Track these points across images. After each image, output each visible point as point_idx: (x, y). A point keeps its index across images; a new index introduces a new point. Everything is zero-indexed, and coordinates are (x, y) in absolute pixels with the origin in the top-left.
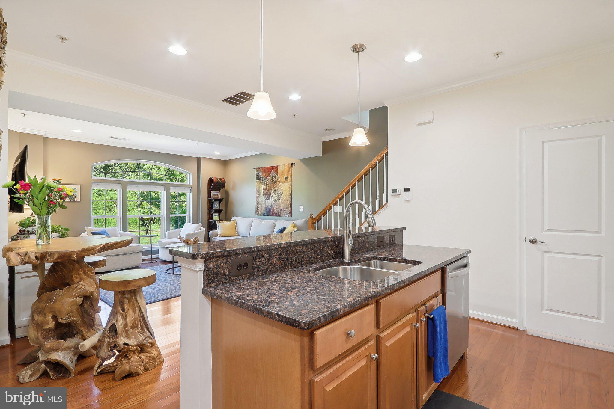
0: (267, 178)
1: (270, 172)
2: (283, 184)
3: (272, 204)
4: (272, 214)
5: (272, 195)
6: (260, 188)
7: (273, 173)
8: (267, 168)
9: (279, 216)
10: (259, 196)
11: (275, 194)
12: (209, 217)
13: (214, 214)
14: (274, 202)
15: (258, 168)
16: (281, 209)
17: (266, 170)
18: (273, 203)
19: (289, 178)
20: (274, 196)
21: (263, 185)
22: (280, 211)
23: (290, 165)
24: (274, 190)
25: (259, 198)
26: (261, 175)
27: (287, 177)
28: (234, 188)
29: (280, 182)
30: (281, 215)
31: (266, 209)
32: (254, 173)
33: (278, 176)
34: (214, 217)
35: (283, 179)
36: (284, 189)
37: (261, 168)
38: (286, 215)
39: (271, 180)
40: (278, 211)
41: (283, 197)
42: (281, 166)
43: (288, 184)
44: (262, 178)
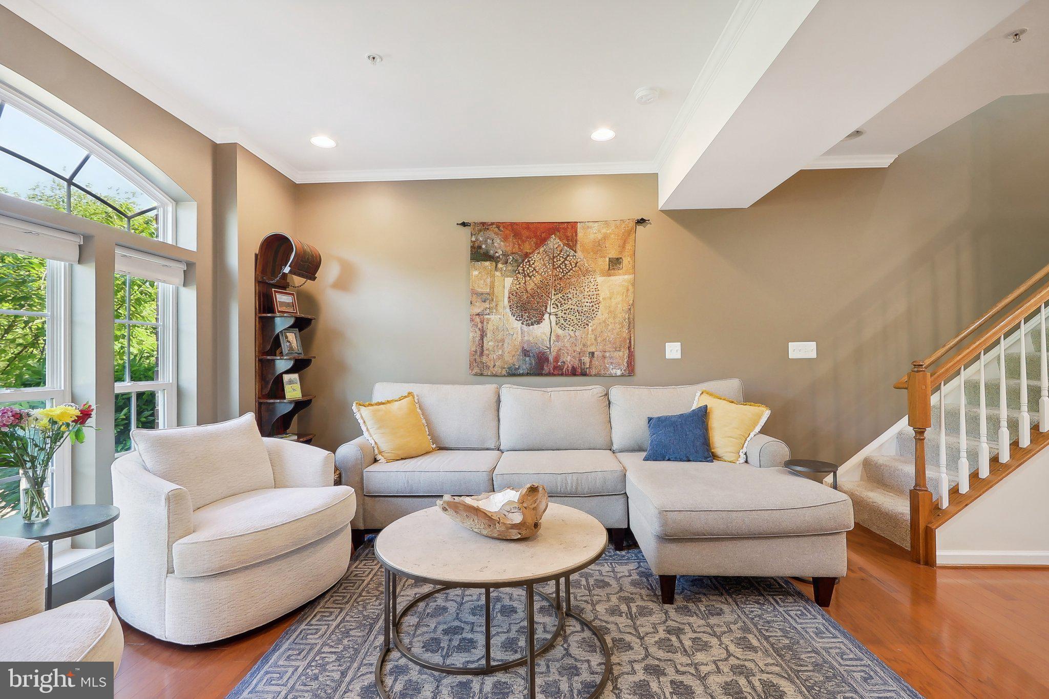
0: (527, 255)
1: (542, 241)
2: (600, 279)
3: (553, 338)
4: (555, 368)
5: (553, 310)
6: (492, 287)
7: (554, 242)
8: (528, 226)
9: (584, 374)
10: (488, 311)
11: (566, 307)
12: (262, 389)
13: (286, 377)
14: (560, 332)
15: (483, 224)
16: (593, 353)
17: (525, 233)
18: (558, 336)
19: (626, 261)
20: (559, 313)
21: (509, 281)
22: (586, 359)
23: (632, 224)
24: (560, 295)
25: (488, 320)
26: (498, 246)
27: (617, 259)
28: (344, 284)
29: (586, 273)
30: (594, 372)
31: (526, 353)
32: (464, 239)
33: (579, 254)
34: (288, 388)
35: (604, 263)
36: (604, 294)
37: (498, 225)
38: (613, 372)
39: (545, 265)
40: (580, 360)
41: (602, 315)
42: (591, 224)
43: (621, 279)
44: (505, 255)
